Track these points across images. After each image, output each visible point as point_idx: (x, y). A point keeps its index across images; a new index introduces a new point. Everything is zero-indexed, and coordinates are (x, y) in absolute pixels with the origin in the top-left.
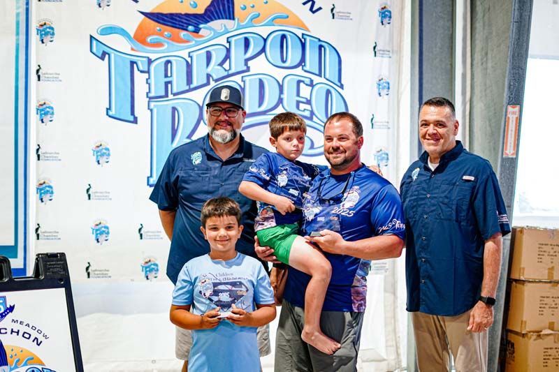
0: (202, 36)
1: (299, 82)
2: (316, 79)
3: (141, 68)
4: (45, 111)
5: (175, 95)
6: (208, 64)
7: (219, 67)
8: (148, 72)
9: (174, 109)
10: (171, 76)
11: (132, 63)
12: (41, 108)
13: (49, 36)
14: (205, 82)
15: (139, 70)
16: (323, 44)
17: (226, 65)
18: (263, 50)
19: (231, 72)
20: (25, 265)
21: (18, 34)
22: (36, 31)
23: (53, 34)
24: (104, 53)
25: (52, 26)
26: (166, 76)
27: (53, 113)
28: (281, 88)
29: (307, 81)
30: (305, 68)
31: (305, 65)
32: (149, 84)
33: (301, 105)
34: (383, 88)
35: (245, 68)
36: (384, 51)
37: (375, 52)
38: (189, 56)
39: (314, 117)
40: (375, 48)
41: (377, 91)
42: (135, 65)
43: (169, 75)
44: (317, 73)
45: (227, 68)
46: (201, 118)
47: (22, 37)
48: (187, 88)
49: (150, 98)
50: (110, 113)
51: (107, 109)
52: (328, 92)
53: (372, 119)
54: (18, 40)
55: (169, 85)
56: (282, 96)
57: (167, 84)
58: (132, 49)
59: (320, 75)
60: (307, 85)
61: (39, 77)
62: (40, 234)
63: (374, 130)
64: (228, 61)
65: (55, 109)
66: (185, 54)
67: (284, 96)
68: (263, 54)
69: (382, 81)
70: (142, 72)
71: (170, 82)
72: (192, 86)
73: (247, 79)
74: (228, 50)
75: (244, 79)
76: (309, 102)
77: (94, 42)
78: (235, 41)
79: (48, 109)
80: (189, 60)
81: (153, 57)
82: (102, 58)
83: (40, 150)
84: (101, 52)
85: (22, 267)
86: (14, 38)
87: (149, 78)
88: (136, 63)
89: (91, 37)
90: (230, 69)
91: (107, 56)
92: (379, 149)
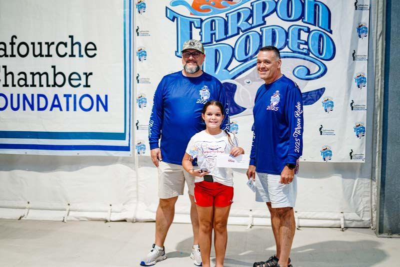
0: (235, 3)
1: (300, 30)
2: (312, 28)
3: (196, 26)
4: (142, 54)
5: (217, 41)
6: (238, 20)
7: (246, 23)
8: (201, 28)
9: (216, 51)
10: (215, 29)
11: (191, 23)
12: (140, 52)
13: (143, 9)
14: (236, 32)
15: (195, 27)
16: (318, 3)
17: (250, 21)
18: (275, 10)
19: (253, 25)
20: (129, 144)
21: (125, 8)
22: (135, 6)
23: (145, 7)
24: (174, 18)
25: (145, 2)
26: (212, 29)
27: (146, 55)
28: (287, 34)
29: (306, 29)
30: (304, 20)
31: (304, 18)
32: (201, 35)
33: (301, 45)
34: (363, 32)
35: (263, 22)
36: (363, 5)
37: (356, 7)
38: (226, 16)
39: (310, 53)
40: (356, 4)
41: (357, 34)
42: (193, 24)
43: (214, 29)
44: (313, 23)
45: (251, 23)
46: (233, 55)
47: (127, 10)
48: (225, 37)
49: (203, 44)
50: (178, 54)
51: (176, 52)
52: (321, 36)
53: (353, 54)
54: (125, 12)
55: (214, 36)
56: (288, 40)
57: (212, 35)
58: (191, 14)
59: (315, 25)
60: (305, 32)
61: (138, 33)
62: (139, 127)
63: (355, 61)
64: (251, 18)
65: (147, 52)
66: (223, 15)
67: (290, 40)
68: (275, 12)
69: (361, 27)
70: (197, 28)
71: (215, 34)
72: (228, 36)
73: (264, 29)
74: (252, 11)
75: (262, 29)
76: (306, 43)
77: (168, 11)
78: (256, 4)
79: (143, 53)
80: (226, 19)
81: (203, 18)
82: (173, 20)
83: (139, 77)
84: (172, 17)
85: (128, 145)
86: (123, 10)
87: (201, 31)
88: (193, 22)
89: (166, 7)
90: (253, 23)
91: (176, 19)
92: (359, 75)
